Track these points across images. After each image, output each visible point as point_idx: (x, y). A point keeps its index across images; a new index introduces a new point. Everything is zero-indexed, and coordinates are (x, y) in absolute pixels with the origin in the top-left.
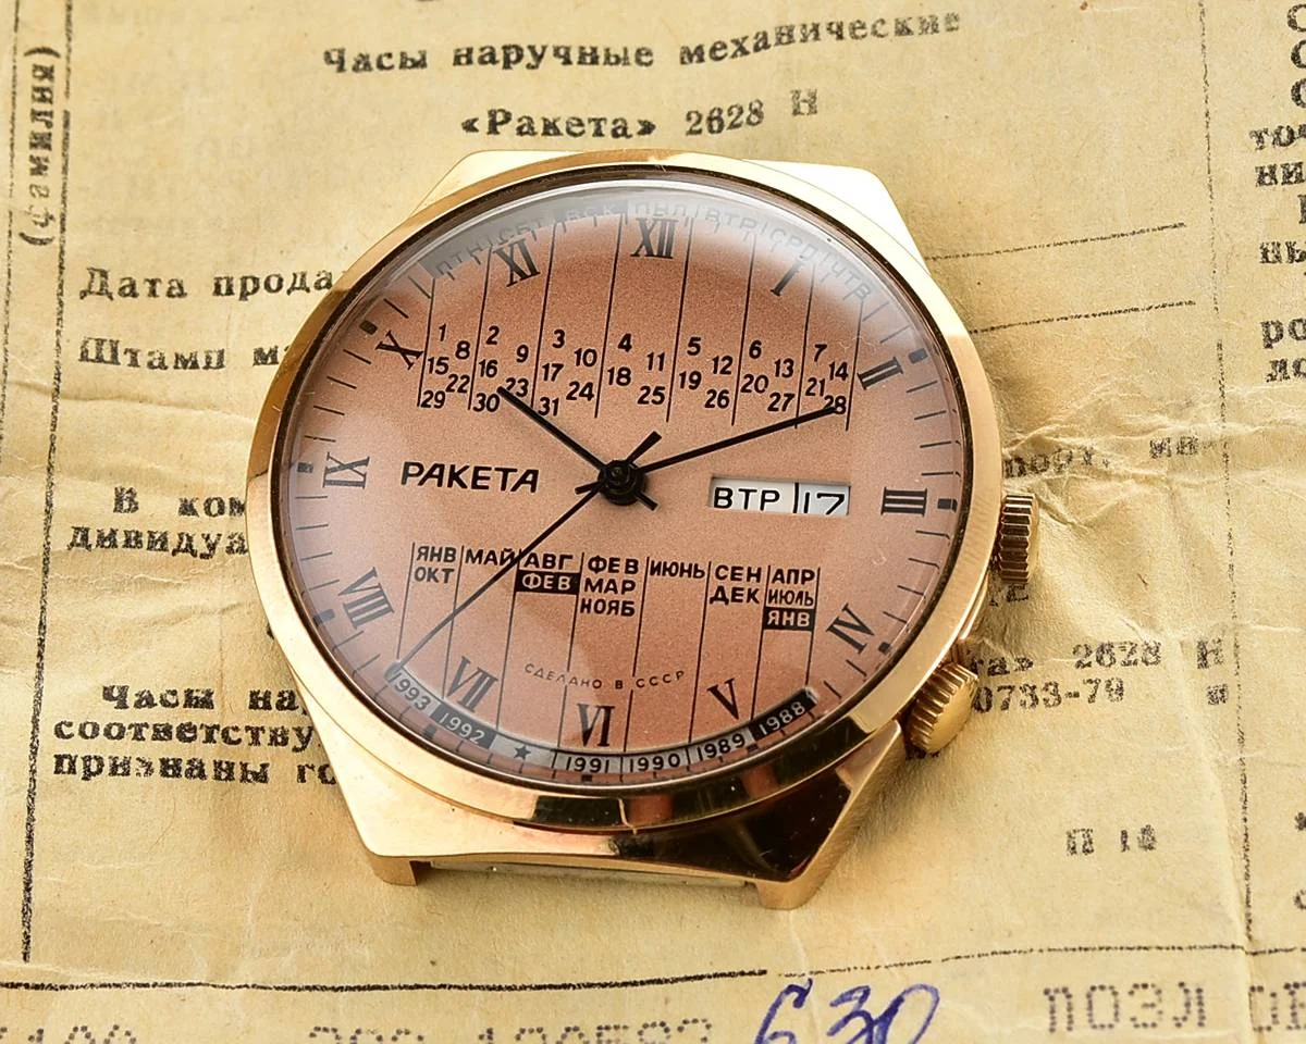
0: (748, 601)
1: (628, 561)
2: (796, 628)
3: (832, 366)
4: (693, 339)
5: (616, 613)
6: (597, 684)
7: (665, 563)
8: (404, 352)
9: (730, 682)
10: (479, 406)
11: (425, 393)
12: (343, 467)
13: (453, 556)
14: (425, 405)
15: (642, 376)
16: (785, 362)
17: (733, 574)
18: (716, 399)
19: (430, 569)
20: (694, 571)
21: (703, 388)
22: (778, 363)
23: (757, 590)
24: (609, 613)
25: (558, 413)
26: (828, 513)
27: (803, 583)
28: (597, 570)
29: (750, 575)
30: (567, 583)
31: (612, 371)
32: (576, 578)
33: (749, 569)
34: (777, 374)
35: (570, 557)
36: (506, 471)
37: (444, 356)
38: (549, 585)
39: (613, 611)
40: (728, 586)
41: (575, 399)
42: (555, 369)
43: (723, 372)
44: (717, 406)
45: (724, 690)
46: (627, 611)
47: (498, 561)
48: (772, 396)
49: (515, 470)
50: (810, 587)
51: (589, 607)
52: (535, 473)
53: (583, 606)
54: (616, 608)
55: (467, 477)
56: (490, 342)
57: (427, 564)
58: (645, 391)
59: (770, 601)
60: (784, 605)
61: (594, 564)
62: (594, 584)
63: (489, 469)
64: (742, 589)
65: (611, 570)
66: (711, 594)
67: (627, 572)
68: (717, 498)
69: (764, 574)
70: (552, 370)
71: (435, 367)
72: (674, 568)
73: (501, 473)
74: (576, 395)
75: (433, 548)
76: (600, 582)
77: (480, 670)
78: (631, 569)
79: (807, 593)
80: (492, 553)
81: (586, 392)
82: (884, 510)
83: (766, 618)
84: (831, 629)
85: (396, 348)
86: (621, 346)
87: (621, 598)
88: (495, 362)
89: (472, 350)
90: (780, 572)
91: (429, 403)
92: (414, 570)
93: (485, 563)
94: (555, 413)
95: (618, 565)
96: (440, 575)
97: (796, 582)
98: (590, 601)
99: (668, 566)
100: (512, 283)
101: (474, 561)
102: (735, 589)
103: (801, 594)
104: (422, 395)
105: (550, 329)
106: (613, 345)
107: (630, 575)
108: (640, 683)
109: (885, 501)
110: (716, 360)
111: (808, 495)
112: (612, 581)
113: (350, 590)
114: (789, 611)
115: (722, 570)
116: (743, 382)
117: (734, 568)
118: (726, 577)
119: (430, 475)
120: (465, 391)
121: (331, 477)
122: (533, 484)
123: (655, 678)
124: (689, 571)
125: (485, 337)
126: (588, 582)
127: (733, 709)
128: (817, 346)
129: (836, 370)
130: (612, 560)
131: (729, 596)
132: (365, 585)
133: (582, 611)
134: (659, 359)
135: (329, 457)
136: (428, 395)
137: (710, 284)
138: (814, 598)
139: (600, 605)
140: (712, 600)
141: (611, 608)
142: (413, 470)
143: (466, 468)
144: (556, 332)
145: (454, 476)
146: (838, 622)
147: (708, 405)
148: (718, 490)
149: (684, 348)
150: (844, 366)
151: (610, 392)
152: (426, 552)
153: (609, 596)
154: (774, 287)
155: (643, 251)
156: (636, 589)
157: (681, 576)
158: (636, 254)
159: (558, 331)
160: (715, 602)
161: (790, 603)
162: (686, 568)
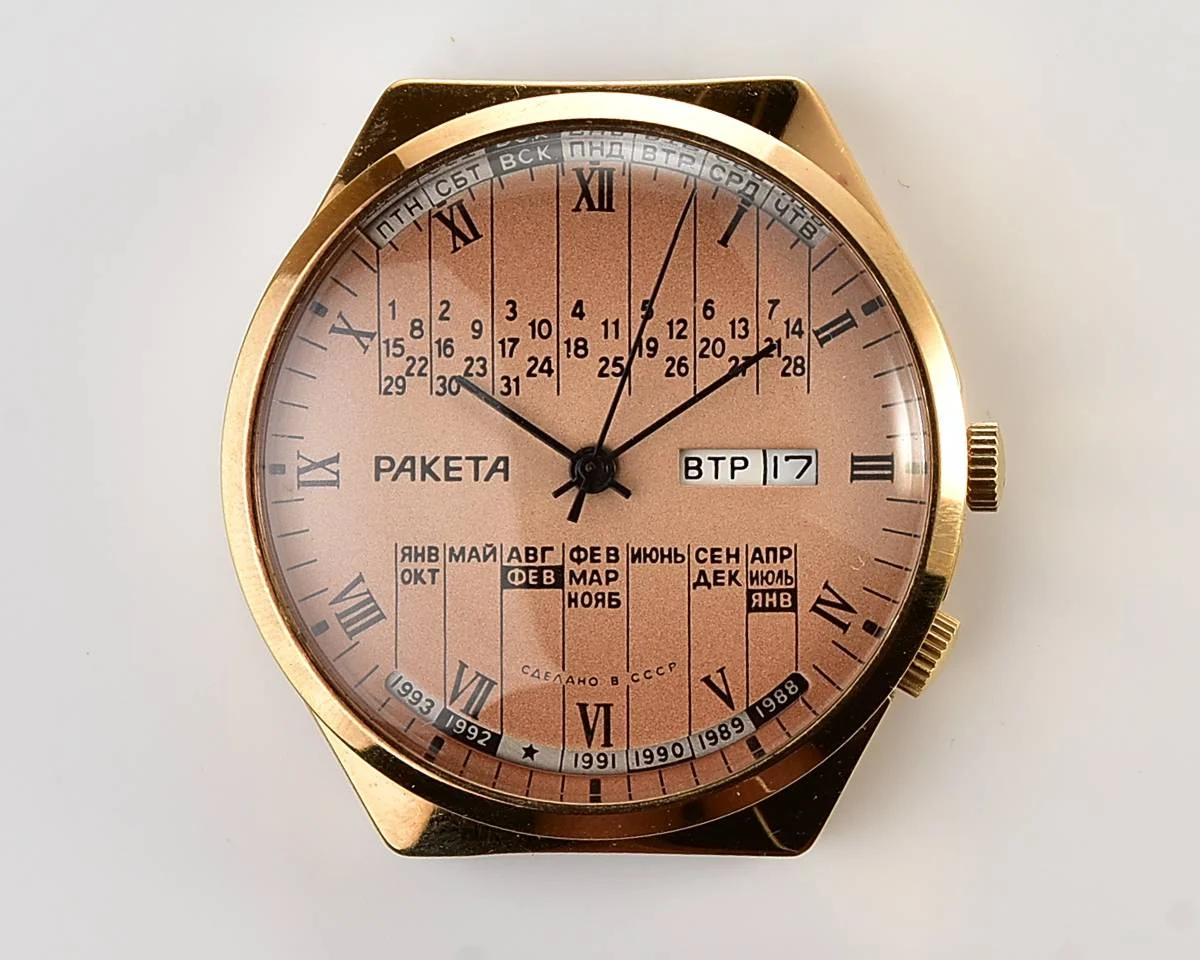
0: (730, 584)
1: (609, 549)
2: (779, 609)
4: (645, 302)
5: (603, 606)
6: (593, 682)
7: (645, 549)
8: (358, 334)
10: (441, 390)
11: (386, 379)
12: (314, 465)
13: (436, 555)
14: (387, 393)
15: (599, 347)
16: (740, 322)
17: (713, 557)
18: (675, 368)
19: (416, 571)
20: (673, 556)
21: (661, 356)
22: (733, 323)
23: (737, 572)
24: (596, 606)
25: (521, 392)
26: (798, 477)
27: (782, 561)
28: (579, 561)
29: (729, 556)
30: (551, 577)
31: (568, 342)
32: (559, 571)
33: (728, 550)
34: (733, 337)
35: (551, 549)
36: (477, 460)
37: (399, 336)
38: (534, 580)
39: (600, 604)
40: (709, 569)
41: (535, 375)
42: (511, 344)
43: (679, 336)
44: (677, 374)
45: (716, 679)
46: (614, 603)
47: (481, 557)
48: (730, 360)
49: (485, 458)
50: (788, 565)
51: (575, 601)
52: (506, 459)
53: (571, 600)
54: (603, 600)
55: (438, 468)
56: (442, 318)
57: (412, 566)
58: (604, 363)
59: (752, 584)
60: (765, 586)
61: (575, 555)
62: (578, 577)
63: (460, 458)
64: (723, 572)
65: (593, 561)
66: (694, 580)
67: (609, 561)
68: (688, 468)
69: (742, 554)
70: (509, 345)
71: (392, 350)
72: (654, 553)
73: (472, 462)
74: (535, 371)
75: (416, 548)
76: (584, 574)
77: (478, 674)
78: (612, 558)
79: (786, 572)
80: (474, 549)
81: (546, 367)
82: (854, 477)
83: (749, 601)
84: (814, 609)
85: (350, 331)
86: (574, 314)
87: (605, 589)
88: (451, 341)
89: (426, 328)
90: (757, 550)
91: (390, 390)
92: (399, 573)
93: (469, 561)
94: (517, 393)
95: (599, 555)
96: (427, 576)
97: (775, 561)
98: (576, 594)
99: (648, 552)
100: (456, 249)
101: (457, 560)
102: (716, 572)
103: (780, 572)
104: (383, 382)
105: (501, 300)
106: (566, 313)
107: (612, 564)
108: (635, 678)
109: (854, 468)
110: (670, 324)
111: (776, 458)
112: (595, 572)
113: (339, 599)
114: (771, 592)
115: (701, 552)
116: (701, 346)
117: (713, 550)
118: (705, 560)
119: (402, 469)
120: (425, 375)
121: (305, 477)
122: (506, 471)
123: (649, 671)
124: (669, 556)
125: (437, 313)
126: (572, 574)
127: (727, 699)
128: (770, 302)
129: (791, 327)
130: (592, 549)
131: (711, 580)
132: (353, 592)
133: (570, 606)
134: (614, 326)
135: (299, 456)
136: (389, 382)
137: (655, 239)
138: (793, 576)
139: (587, 597)
140: (695, 585)
141: (598, 601)
142: (385, 464)
143: (437, 459)
144: (508, 303)
146: (820, 600)
147: (668, 374)
148: (687, 460)
149: (637, 313)
150: (799, 321)
151: (569, 365)
152: (410, 553)
153: (594, 588)
154: (720, 238)
155: (584, 204)
156: (619, 579)
157: (662, 561)
158: (577, 209)
159: (509, 302)
160: (698, 588)
161: (770, 584)
162: (666, 553)
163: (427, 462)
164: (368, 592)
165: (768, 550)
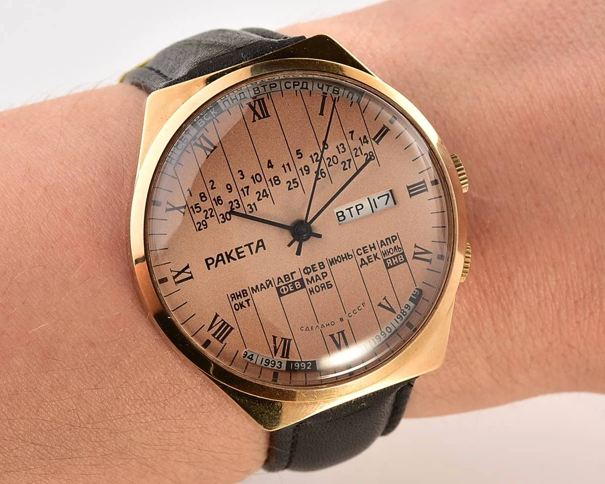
0: (375, 260)
1: (319, 263)
2: (400, 263)
3: (360, 139)
4: (297, 151)
5: (325, 289)
6: (333, 323)
7: (334, 258)
8: (178, 209)
9: (385, 298)
10: (223, 220)
11: (197, 224)
13: (246, 293)
14: (200, 230)
15: (285, 177)
16: (340, 146)
17: (364, 251)
18: (320, 175)
19: (240, 303)
20: (347, 256)
21: (312, 172)
22: (337, 147)
23: (376, 254)
24: (322, 290)
25: (258, 209)
26: (386, 204)
27: (394, 242)
28: (308, 273)
29: (371, 248)
30: (299, 285)
31: (270, 180)
32: (301, 280)
33: (369, 245)
34: (340, 153)
35: (295, 272)
36: (249, 245)
37: (196, 203)
38: (292, 289)
40: (364, 256)
41: (261, 199)
42: (246, 189)
43: (317, 161)
44: (321, 178)
45: (384, 303)
46: (329, 286)
47: (266, 287)
48: (342, 163)
49: (253, 243)
51: (313, 291)
52: (261, 240)
53: (311, 292)
54: (324, 287)
55: (234, 255)
56: (212, 188)
57: (237, 301)
58: (289, 184)
59: (384, 256)
60: (391, 256)
61: (306, 271)
62: (310, 280)
63: (242, 247)
64: (371, 256)
65: (314, 271)
66: (360, 264)
67: (321, 269)
68: (338, 217)
69: (376, 245)
70: (245, 190)
71: (195, 210)
72: (339, 258)
73: (248, 247)
74: (261, 197)
75: (236, 293)
76: (312, 278)
77: (282, 338)
78: (322, 267)
79: (397, 246)
81: (265, 194)
82: (411, 196)
83: (386, 264)
84: (414, 258)
85: (174, 208)
86: (269, 167)
87: (324, 281)
88: (220, 197)
89: (207, 195)
90: (382, 241)
91: (201, 228)
92: (233, 307)
93: (261, 290)
94: (256, 210)
95: (316, 267)
96: (245, 304)
97: (391, 243)
98: (312, 288)
99: (336, 259)
100: (207, 156)
101: (256, 292)
102: (368, 257)
103: (395, 247)
104: (196, 226)
105: (235, 171)
106: (265, 168)
107: (323, 269)
108: (350, 315)
109: (410, 191)
110: (311, 156)
111: (374, 200)
112: (317, 276)
113: (211, 327)
114: (394, 257)
115: (359, 251)
116: (327, 162)
117: (363, 248)
118: (361, 253)
119: (218, 261)
120: (214, 216)
121: (177, 279)
122: (263, 245)
123: (354, 310)
124: (346, 257)
125: (209, 187)
126: (307, 280)
127: (392, 310)
128: (350, 133)
129: (362, 140)
130: (312, 266)
131: (367, 261)
132: (216, 322)
133: (311, 294)
134: (287, 166)
135: (171, 271)
136: (199, 224)
137: (292, 123)
138: (401, 247)
139: (317, 288)
140: (361, 266)
141: (322, 288)
142: (210, 261)
143: (232, 251)
145: (229, 257)
146: (415, 253)
148: (337, 213)
149: (295, 157)
150: (365, 137)
151: (274, 190)
152: (234, 296)
153: (319, 283)
154: (319, 113)
155: (256, 118)
156: (328, 275)
157: (344, 261)
158: (254, 121)
159: (239, 172)
160: (363, 266)
161: (393, 254)
162: (344, 256)
163: (228, 254)
164: (222, 320)
165: (386, 239)
